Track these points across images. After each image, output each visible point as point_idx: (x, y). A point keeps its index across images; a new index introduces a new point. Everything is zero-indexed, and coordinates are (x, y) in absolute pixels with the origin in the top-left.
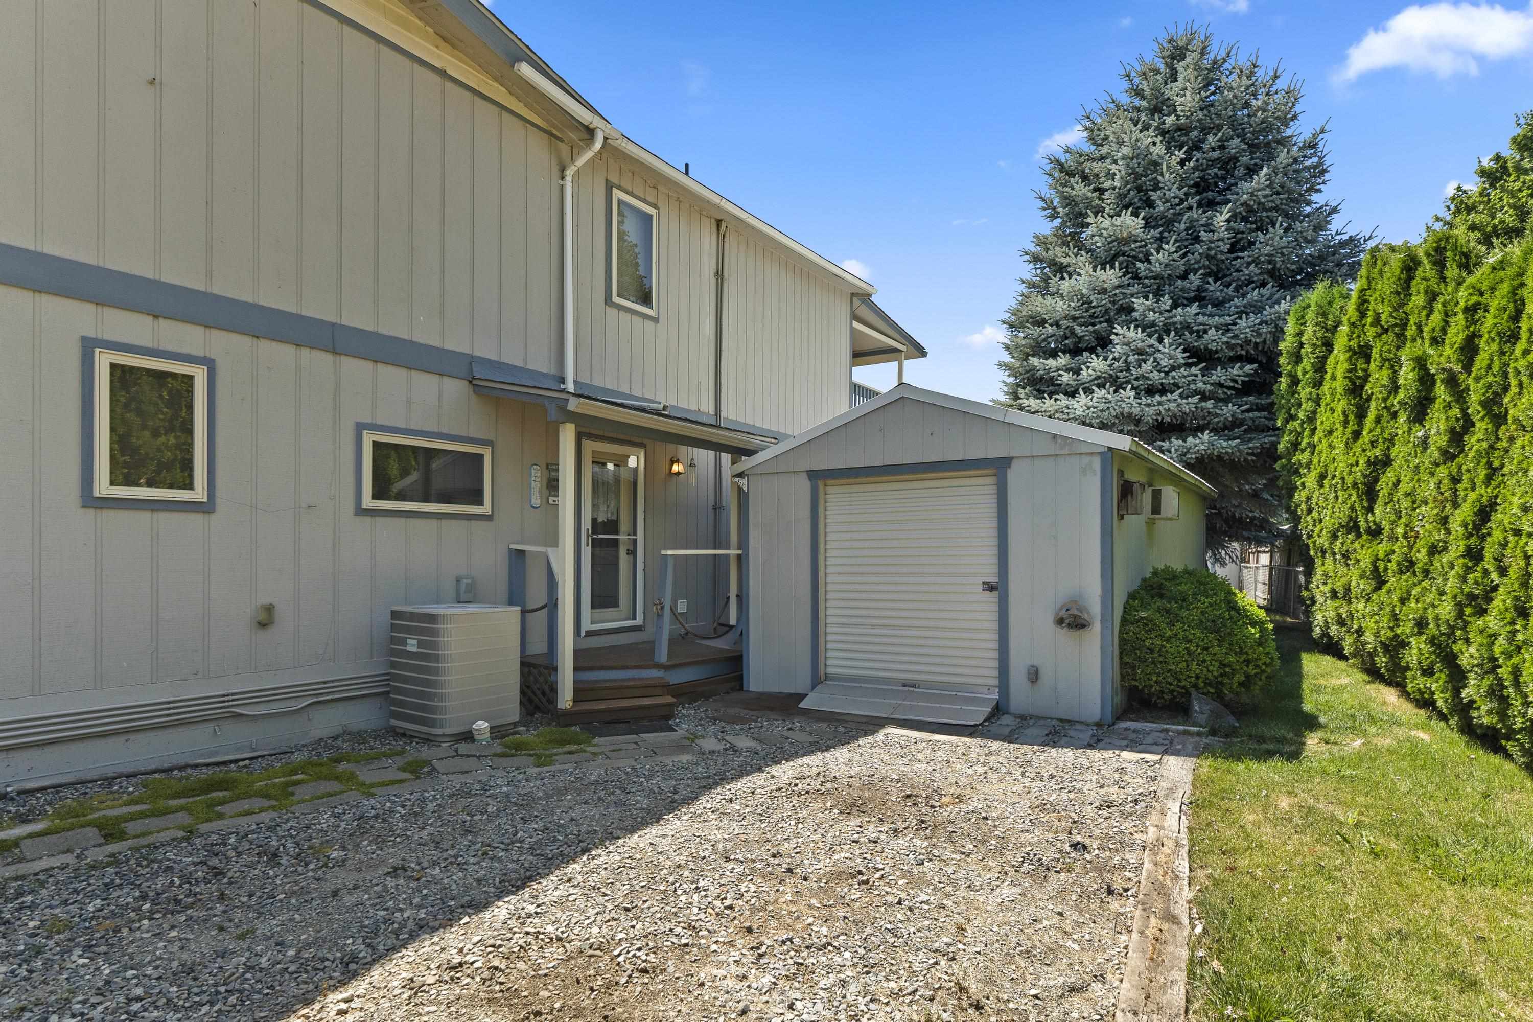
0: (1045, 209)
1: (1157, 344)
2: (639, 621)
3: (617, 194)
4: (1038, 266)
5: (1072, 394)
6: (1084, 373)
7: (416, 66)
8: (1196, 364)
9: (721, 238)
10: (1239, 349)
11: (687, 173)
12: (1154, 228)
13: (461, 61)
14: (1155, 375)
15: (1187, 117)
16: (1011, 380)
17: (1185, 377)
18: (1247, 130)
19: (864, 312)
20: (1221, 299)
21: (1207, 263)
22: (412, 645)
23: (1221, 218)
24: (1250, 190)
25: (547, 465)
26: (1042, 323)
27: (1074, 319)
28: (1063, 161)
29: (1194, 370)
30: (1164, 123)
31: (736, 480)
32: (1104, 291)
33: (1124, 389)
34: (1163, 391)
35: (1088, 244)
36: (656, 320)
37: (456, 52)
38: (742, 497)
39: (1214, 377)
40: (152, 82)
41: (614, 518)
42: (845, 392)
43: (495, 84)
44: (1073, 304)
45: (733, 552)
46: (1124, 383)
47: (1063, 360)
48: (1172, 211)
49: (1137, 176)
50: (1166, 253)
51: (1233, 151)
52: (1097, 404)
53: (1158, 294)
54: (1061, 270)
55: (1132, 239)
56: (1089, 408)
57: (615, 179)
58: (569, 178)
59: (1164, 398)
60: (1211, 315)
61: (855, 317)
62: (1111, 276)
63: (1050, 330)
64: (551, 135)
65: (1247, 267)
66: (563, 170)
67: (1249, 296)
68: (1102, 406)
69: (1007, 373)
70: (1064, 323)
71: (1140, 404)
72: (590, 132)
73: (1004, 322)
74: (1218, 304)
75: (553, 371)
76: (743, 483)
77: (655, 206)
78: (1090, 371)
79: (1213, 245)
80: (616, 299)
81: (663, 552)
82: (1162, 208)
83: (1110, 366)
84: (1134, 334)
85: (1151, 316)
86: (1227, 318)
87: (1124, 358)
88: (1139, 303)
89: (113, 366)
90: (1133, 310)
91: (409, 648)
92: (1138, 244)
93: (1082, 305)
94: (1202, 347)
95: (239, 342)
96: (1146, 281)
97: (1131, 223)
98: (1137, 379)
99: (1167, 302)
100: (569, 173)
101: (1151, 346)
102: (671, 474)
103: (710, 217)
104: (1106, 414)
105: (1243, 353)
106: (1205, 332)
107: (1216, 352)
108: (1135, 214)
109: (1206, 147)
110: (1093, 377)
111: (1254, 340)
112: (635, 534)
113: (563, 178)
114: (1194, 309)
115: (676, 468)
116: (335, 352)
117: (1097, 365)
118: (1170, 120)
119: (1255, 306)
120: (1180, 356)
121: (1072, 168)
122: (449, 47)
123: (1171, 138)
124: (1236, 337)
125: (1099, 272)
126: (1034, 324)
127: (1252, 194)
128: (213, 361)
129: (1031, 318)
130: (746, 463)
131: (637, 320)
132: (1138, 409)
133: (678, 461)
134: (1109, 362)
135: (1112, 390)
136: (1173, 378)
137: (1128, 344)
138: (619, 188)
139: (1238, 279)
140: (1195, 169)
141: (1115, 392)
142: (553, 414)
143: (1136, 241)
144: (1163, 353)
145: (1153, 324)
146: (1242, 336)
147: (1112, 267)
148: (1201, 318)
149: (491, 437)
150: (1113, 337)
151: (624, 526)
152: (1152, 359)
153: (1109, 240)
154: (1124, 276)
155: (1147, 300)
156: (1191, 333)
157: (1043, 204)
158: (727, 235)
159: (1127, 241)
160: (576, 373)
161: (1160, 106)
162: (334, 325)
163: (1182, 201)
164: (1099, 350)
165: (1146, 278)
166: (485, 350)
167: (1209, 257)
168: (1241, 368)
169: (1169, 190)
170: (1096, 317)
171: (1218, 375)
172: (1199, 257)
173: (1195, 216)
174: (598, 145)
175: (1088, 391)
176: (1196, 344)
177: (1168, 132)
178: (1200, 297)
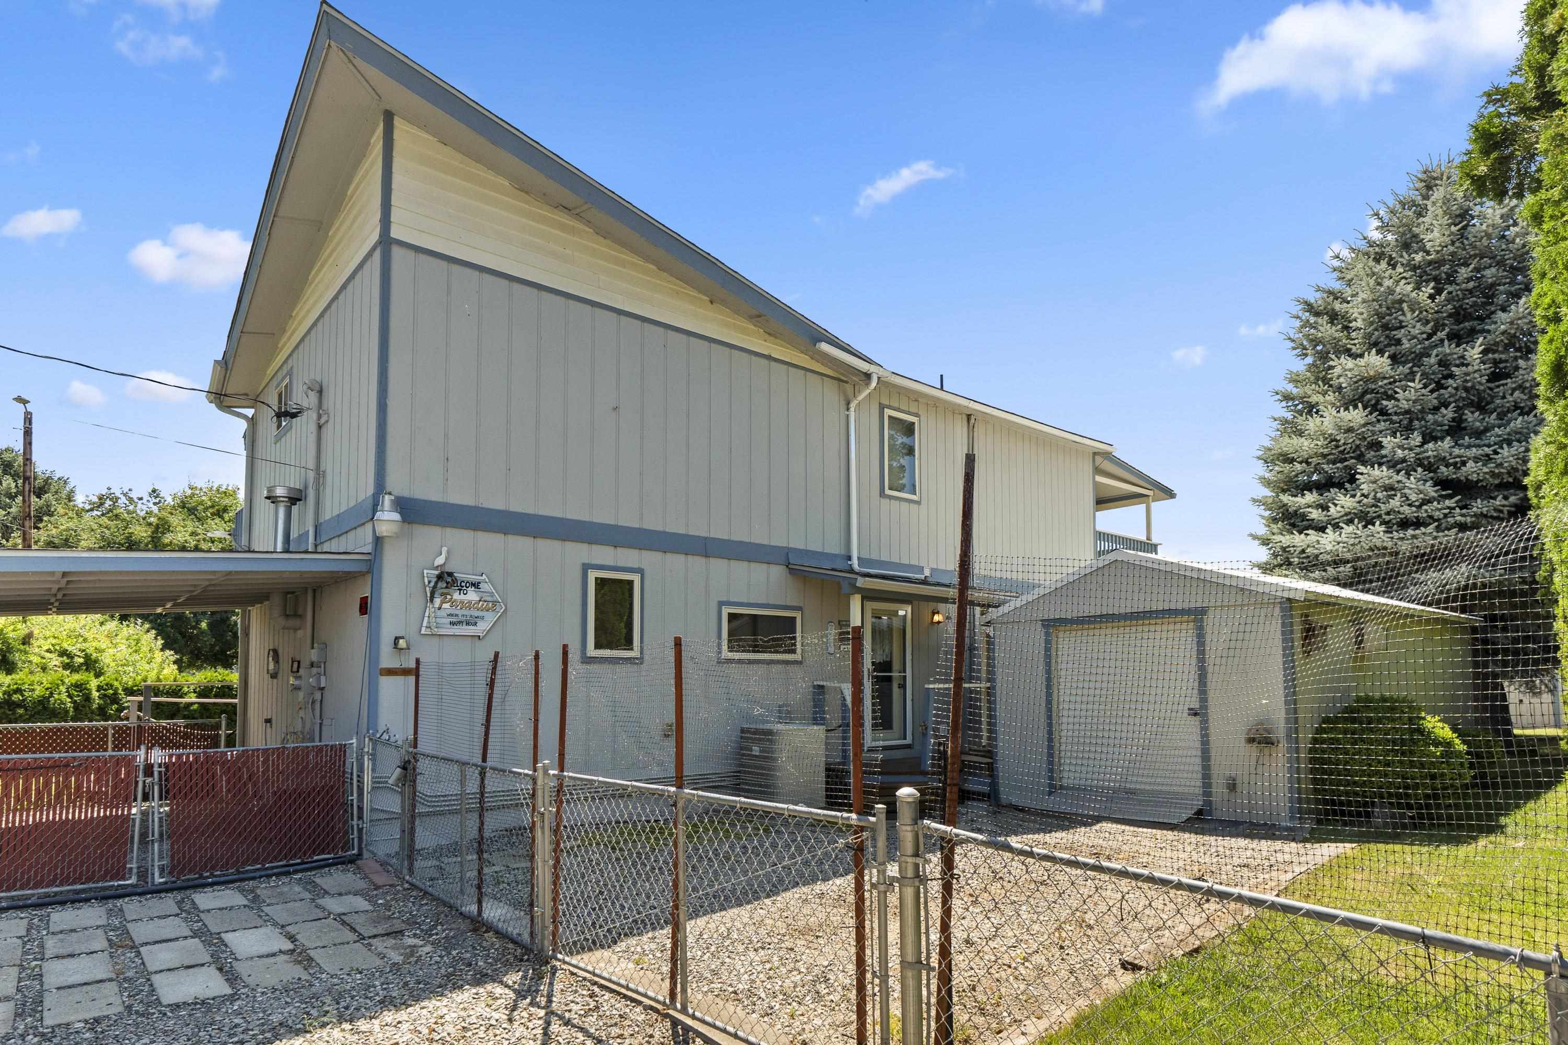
0: (1294, 349)
1: (1405, 480)
2: (908, 741)
3: (888, 412)
4: (1290, 404)
5: (1322, 529)
6: (1332, 510)
7: (753, 358)
8: (1450, 497)
9: (971, 428)
10: (1505, 476)
11: (942, 388)
12: (1404, 363)
13: (782, 346)
14: (1406, 510)
15: (1438, 252)
16: (1267, 513)
17: (1440, 510)
18: (1506, 257)
19: (1108, 466)
20: (1482, 428)
21: (1464, 395)
22: (756, 750)
23: (1474, 352)
24: (1508, 320)
25: (839, 622)
26: (1291, 461)
27: (1324, 456)
28: (1312, 301)
29: (1448, 503)
30: (1413, 259)
31: (984, 628)
32: (1350, 430)
33: (1374, 525)
34: (1418, 523)
35: (1335, 382)
36: (918, 503)
37: (778, 341)
38: (990, 642)
39: (1475, 509)
40: (615, 409)
41: (888, 659)
42: (1090, 539)
43: (802, 355)
44: (1319, 443)
45: (984, 685)
46: (1374, 518)
47: (1310, 497)
48: (1419, 346)
49: (1381, 317)
50: (1413, 390)
51: (1490, 280)
52: (1347, 540)
53: (1409, 429)
54: (1311, 409)
55: (1381, 377)
56: (1339, 543)
57: (885, 402)
58: (852, 409)
59: (1417, 532)
60: (1469, 447)
61: (1098, 471)
62: (1356, 416)
63: (1298, 467)
64: (839, 380)
65: (1512, 395)
66: (848, 403)
67: (1512, 424)
68: (1352, 541)
69: (1263, 507)
70: (1314, 461)
71: (1392, 538)
72: (868, 376)
73: (1259, 458)
74: (1479, 434)
75: (843, 552)
76: (990, 631)
77: (917, 415)
78: (1338, 508)
79: (1468, 378)
80: (888, 492)
81: (926, 686)
82: (1408, 346)
83: (1359, 502)
84: (1381, 473)
85: (1400, 453)
86: (1486, 449)
87: (1373, 494)
88: (1388, 442)
89: (596, 579)
90: (1382, 447)
91: (754, 753)
92: (1386, 381)
93: (1330, 443)
94: (1462, 478)
95: (655, 557)
96: (1395, 418)
97: (1377, 362)
98: (1388, 513)
99: (1416, 439)
100: (853, 406)
101: (1399, 482)
102: (932, 623)
103: (961, 414)
104: (1358, 547)
105: (1511, 480)
106: (1464, 463)
107: (1478, 481)
108: (1380, 352)
109: (1460, 279)
110: (1343, 513)
111: (1520, 468)
112: (905, 671)
113: (848, 409)
114: (1448, 442)
115: (937, 618)
116: (707, 556)
117: (1344, 502)
118: (1418, 257)
119: (1520, 433)
120: (1430, 490)
121: (1321, 308)
122: (772, 338)
123: (1421, 274)
124: (1500, 465)
125: (1343, 414)
126: (1284, 461)
127: (1512, 323)
128: (643, 570)
129: (1282, 455)
130: (993, 613)
131: (905, 505)
132: (1390, 543)
133: (938, 613)
134: (1357, 498)
135: (1360, 526)
136: (1426, 511)
137: (1375, 482)
138: (890, 407)
139: (1503, 406)
140: (1448, 300)
141: (1365, 527)
142: (846, 588)
143: (1385, 378)
144: (1411, 489)
145: (1404, 460)
146: (1506, 465)
147: (1356, 407)
148: (1456, 451)
149: (801, 605)
150: (1358, 476)
151: (896, 665)
152: (1399, 495)
153: (1355, 380)
154: (1371, 413)
155: (1395, 438)
156: (1447, 466)
157: (1292, 344)
158: (976, 425)
159: (1373, 379)
160: (859, 552)
161: (1409, 242)
162: (706, 538)
163: (1430, 336)
164: (1347, 485)
165: (1396, 413)
166: (797, 543)
167: (1466, 390)
168: (1506, 498)
169: (1414, 327)
170: (1348, 453)
171: (1479, 506)
172: (1454, 391)
173: (1448, 351)
174: (874, 384)
175: (1336, 527)
176: (1454, 476)
177: (1419, 267)
178: (1457, 429)
